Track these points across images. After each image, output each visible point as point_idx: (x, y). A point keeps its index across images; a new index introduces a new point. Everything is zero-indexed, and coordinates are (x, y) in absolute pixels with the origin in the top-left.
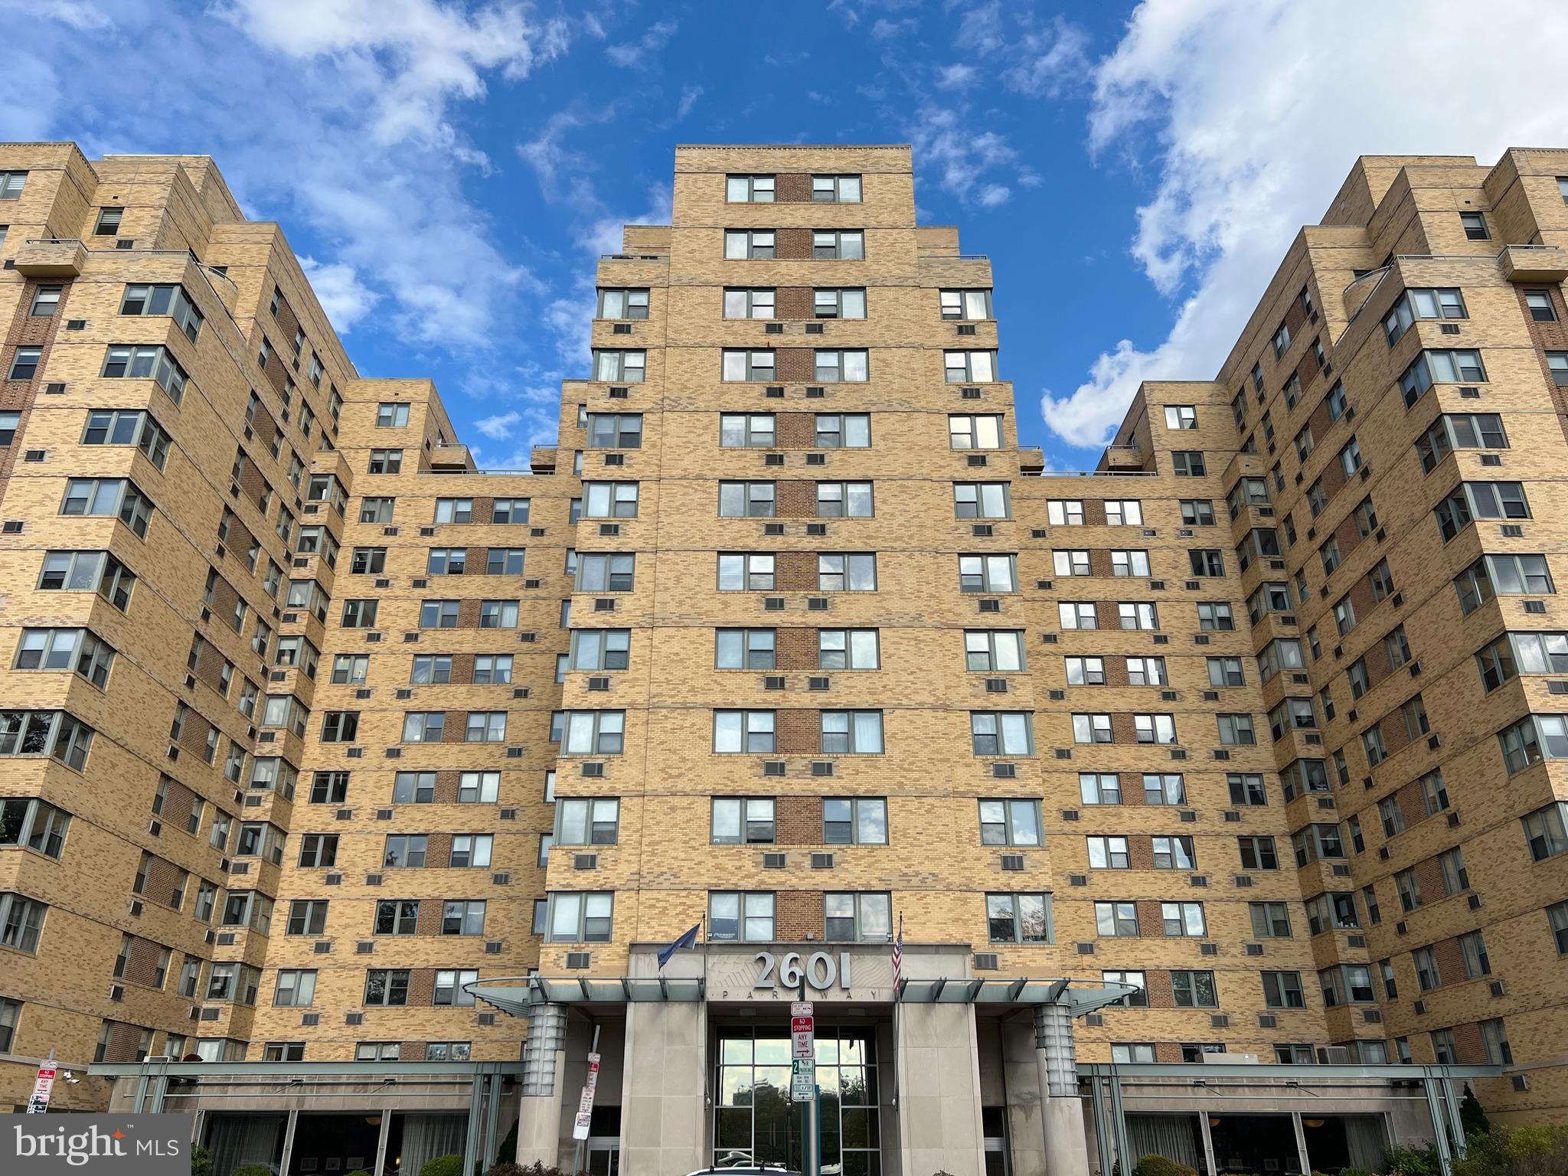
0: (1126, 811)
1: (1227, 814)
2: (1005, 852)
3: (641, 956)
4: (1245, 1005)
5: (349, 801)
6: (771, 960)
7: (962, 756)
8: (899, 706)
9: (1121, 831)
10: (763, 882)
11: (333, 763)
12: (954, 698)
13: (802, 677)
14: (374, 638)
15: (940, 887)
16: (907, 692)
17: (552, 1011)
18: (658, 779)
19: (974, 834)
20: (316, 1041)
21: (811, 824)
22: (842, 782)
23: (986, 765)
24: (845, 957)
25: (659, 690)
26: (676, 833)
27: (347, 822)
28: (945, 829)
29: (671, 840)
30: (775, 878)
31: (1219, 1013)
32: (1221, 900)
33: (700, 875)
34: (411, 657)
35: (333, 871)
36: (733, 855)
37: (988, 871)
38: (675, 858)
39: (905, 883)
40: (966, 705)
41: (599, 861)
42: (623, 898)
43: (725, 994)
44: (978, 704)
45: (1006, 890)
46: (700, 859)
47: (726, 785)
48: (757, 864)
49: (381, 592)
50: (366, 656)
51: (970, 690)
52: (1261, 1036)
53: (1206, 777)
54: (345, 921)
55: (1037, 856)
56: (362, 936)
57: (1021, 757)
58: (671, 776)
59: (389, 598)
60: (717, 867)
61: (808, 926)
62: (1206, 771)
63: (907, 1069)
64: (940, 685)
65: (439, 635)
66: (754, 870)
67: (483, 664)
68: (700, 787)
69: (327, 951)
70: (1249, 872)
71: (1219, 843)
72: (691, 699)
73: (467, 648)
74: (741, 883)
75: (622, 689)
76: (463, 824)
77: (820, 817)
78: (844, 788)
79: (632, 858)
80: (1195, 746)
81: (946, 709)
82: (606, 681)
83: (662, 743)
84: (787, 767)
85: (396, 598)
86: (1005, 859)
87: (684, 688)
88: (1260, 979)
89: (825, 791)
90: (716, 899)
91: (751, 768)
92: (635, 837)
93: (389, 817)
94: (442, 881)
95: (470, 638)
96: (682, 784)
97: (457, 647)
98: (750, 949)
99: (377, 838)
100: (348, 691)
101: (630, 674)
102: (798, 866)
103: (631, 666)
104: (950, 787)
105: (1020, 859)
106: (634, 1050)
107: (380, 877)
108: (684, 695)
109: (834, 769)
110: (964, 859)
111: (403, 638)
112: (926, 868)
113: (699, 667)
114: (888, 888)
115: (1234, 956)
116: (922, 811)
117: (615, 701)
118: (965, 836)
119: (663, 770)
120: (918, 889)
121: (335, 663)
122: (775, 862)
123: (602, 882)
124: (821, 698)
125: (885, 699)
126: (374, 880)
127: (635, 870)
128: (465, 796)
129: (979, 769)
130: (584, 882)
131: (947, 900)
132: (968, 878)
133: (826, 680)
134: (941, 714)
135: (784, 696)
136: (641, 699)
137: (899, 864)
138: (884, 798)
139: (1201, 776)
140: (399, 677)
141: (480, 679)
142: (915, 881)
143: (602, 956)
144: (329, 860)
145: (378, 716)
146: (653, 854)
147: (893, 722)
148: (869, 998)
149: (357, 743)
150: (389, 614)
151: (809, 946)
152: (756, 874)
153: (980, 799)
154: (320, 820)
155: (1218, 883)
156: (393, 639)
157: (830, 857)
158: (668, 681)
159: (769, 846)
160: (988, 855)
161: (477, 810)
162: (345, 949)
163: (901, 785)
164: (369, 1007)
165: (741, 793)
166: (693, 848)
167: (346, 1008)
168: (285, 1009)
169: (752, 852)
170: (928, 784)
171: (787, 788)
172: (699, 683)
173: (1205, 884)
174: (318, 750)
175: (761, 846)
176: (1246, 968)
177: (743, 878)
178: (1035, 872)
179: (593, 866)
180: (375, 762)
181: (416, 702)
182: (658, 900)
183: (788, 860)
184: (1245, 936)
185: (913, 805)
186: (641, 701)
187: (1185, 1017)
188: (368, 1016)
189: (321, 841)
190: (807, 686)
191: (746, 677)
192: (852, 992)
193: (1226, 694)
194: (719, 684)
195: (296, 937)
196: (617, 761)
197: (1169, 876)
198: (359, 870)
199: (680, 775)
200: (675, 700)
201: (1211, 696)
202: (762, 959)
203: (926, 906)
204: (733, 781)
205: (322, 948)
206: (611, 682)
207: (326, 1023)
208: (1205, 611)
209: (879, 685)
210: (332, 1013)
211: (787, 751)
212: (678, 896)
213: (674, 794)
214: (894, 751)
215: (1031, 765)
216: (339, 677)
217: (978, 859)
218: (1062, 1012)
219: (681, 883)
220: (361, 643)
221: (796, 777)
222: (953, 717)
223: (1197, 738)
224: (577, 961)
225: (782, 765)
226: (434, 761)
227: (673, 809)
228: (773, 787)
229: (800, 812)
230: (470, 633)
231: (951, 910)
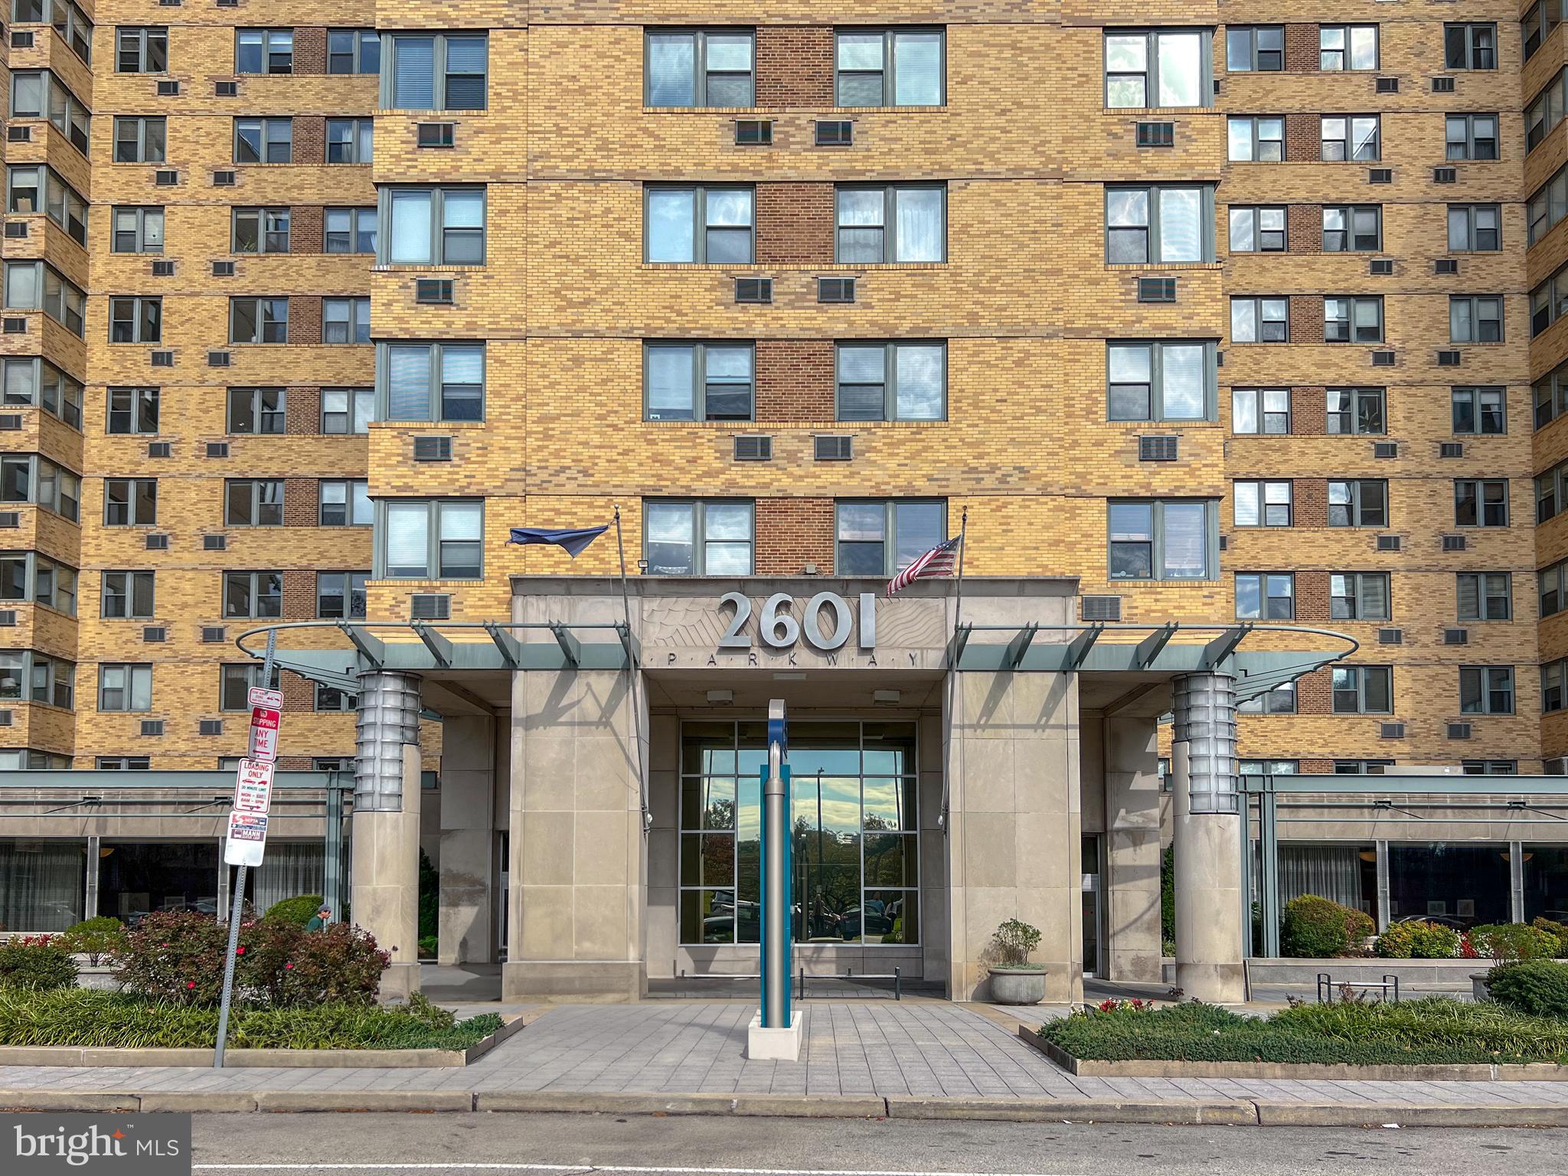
0: (1296, 444)
1: (1444, 446)
2: (1146, 430)
3: (532, 600)
4: (1430, 710)
5: (164, 432)
6: (745, 605)
7: (1085, 266)
8: (979, 176)
9: (1284, 471)
10: (733, 483)
11: (133, 374)
12: (1078, 161)
13: (803, 122)
14: (167, 178)
15: (1029, 490)
16: (993, 147)
17: (392, 685)
18: (548, 309)
19: (1096, 402)
20: (164, 755)
21: (816, 387)
22: (870, 314)
23: (1124, 281)
24: (868, 600)
25: (544, 146)
26: (583, 402)
27: (165, 461)
28: (1047, 393)
29: (576, 414)
30: (752, 478)
31: (1393, 720)
32: (1418, 569)
33: (627, 471)
34: (227, 211)
35: (155, 530)
36: (683, 439)
37: (1116, 464)
38: (585, 444)
39: (972, 484)
40: (1098, 174)
41: (455, 448)
42: (500, 509)
43: (672, 657)
44: (1118, 170)
45: (1143, 493)
46: (630, 444)
47: (668, 320)
48: (723, 454)
49: (167, 103)
50: (158, 209)
51: (1106, 145)
52: (1447, 749)
53: (1420, 392)
54: (179, 599)
55: (1201, 437)
56: (208, 620)
57: (1189, 266)
58: (571, 304)
59: (181, 113)
60: (656, 458)
61: (808, 555)
62: (1422, 383)
63: (963, 772)
64: (1054, 134)
65: (264, 174)
66: (717, 465)
67: (338, 223)
68: (622, 324)
69: (162, 639)
70: (1464, 530)
71: (1426, 489)
72: (601, 163)
73: (311, 196)
74: (696, 485)
75: (478, 145)
76: (332, 464)
77: (831, 375)
78: (873, 323)
79: (511, 443)
80: (1410, 345)
81: (1062, 179)
82: (448, 130)
83: (553, 244)
84: (774, 288)
85: (193, 113)
86: (1145, 443)
87: (589, 144)
88: (1457, 676)
89: (840, 330)
90: (657, 513)
91: (712, 289)
92: (516, 408)
93: (225, 454)
94: (310, 544)
95: (314, 180)
96: (593, 318)
97: (295, 194)
98: (710, 588)
99: (209, 484)
100: (140, 265)
101: (490, 117)
102: (792, 457)
103: (492, 103)
104: (1059, 320)
105: (1172, 442)
106: (526, 742)
107: (222, 539)
108: (589, 156)
109: (857, 291)
110: (1075, 444)
111: (211, 180)
112: (1009, 459)
113: (615, 102)
114: (943, 492)
115: (1426, 646)
116: (1008, 363)
117: (466, 169)
118: (1080, 405)
119: (557, 293)
120: (993, 493)
121: (114, 222)
122: (754, 450)
123: (464, 482)
124: (836, 162)
125: (953, 162)
126: (214, 543)
127: (517, 463)
128: (331, 424)
129: (1113, 289)
130: (433, 483)
131: (1043, 510)
132: (1079, 475)
133: (847, 128)
134: (1051, 188)
135: (770, 158)
136: (512, 165)
137: (964, 453)
138: (942, 341)
139: (1413, 390)
140: (212, 243)
141: (335, 247)
142: (989, 481)
143: (470, 601)
144: (146, 515)
145: (189, 302)
146: (547, 437)
147: (965, 204)
148: (905, 664)
149: (165, 345)
150: (185, 140)
151: (809, 585)
152: (722, 471)
153: (1112, 342)
154: (126, 458)
155: (1417, 545)
156: (196, 180)
157: (846, 442)
158: (559, 130)
159: (744, 424)
160: (1118, 437)
161: (350, 445)
162: (185, 636)
163: (973, 317)
164: (228, 713)
165: (694, 334)
166: (615, 427)
167: (197, 713)
168: (116, 714)
169: (714, 433)
170: (1022, 314)
171: (774, 325)
172: (616, 133)
173: (1397, 548)
174: (109, 354)
175: (728, 424)
176: (1440, 662)
177: (699, 477)
178: (1195, 464)
179: (446, 456)
180: (194, 373)
181: (243, 282)
182: (558, 512)
183: (775, 448)
184: (1445, 619)
185: (993, 352)
186: (513, 168)
187: (1345, 726)
188: (228, 723)
189: (132, 488)
190: (812, 140)
191: (700, 122)
192: (878, 655)
193: (1469, 264)
194: (651, 134)
195: (116, 620)
196: (476, 277)
197: (1346, 535)
198: (192, 529)
199: (586, 303)
200: (574, 164)
201: (1447, 266)
202: (731, 605)
203: (1005, 522)
204: (680, 313)
205: (154, 635)
206: (457, 133)
207: (173, 732)
208: (1457, 130)
209: (942, 135)
210: (179, 720)
211: (774, 260)
212: (591, 506)
213: (578, 336)
214: (965, 259)
215: (1205, 280)
216: (123, 242)
217: (1098, 444)
218: (1221, 685)
219: (596, 485)
220: (149, 188)
221: (791, 305)
222: (1072, 195)
223: (1415, 333)
224: (428, 608)
225: (767, 284)
226: (279, 372)
227: (578, 361)
228: (750, 323)
229: (796, 367)
230: (311, 172)
231: (1047, 527)
